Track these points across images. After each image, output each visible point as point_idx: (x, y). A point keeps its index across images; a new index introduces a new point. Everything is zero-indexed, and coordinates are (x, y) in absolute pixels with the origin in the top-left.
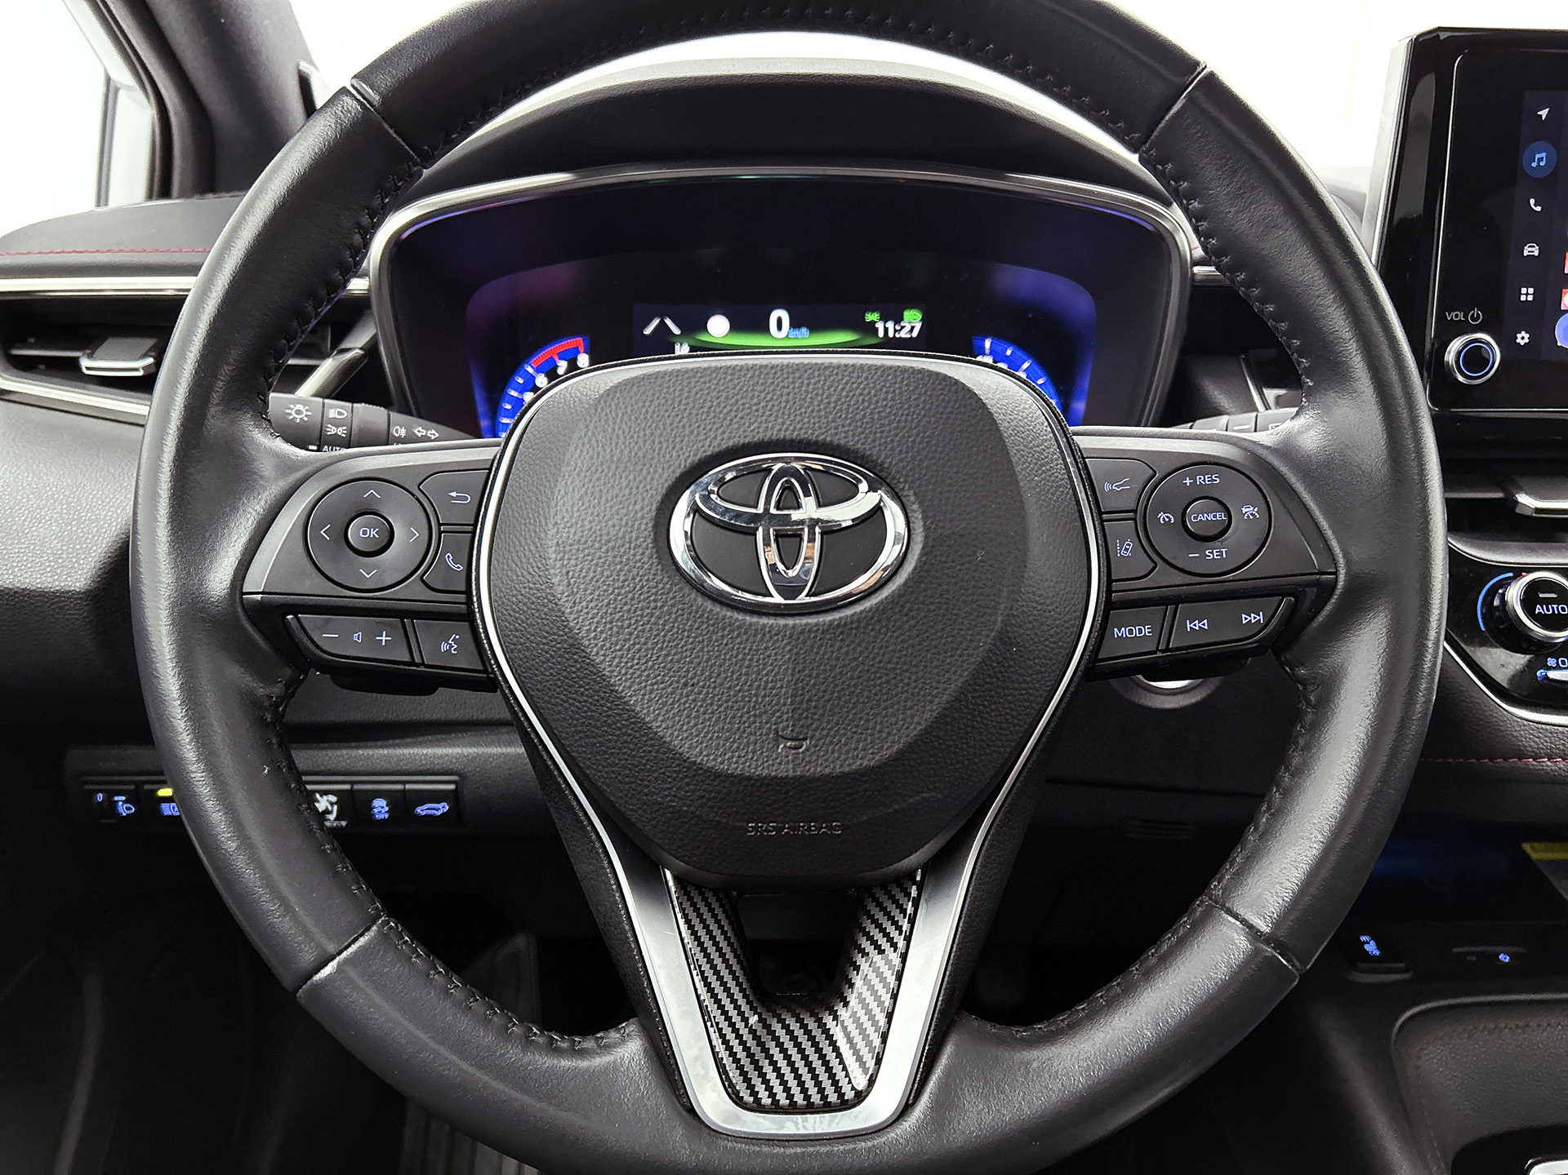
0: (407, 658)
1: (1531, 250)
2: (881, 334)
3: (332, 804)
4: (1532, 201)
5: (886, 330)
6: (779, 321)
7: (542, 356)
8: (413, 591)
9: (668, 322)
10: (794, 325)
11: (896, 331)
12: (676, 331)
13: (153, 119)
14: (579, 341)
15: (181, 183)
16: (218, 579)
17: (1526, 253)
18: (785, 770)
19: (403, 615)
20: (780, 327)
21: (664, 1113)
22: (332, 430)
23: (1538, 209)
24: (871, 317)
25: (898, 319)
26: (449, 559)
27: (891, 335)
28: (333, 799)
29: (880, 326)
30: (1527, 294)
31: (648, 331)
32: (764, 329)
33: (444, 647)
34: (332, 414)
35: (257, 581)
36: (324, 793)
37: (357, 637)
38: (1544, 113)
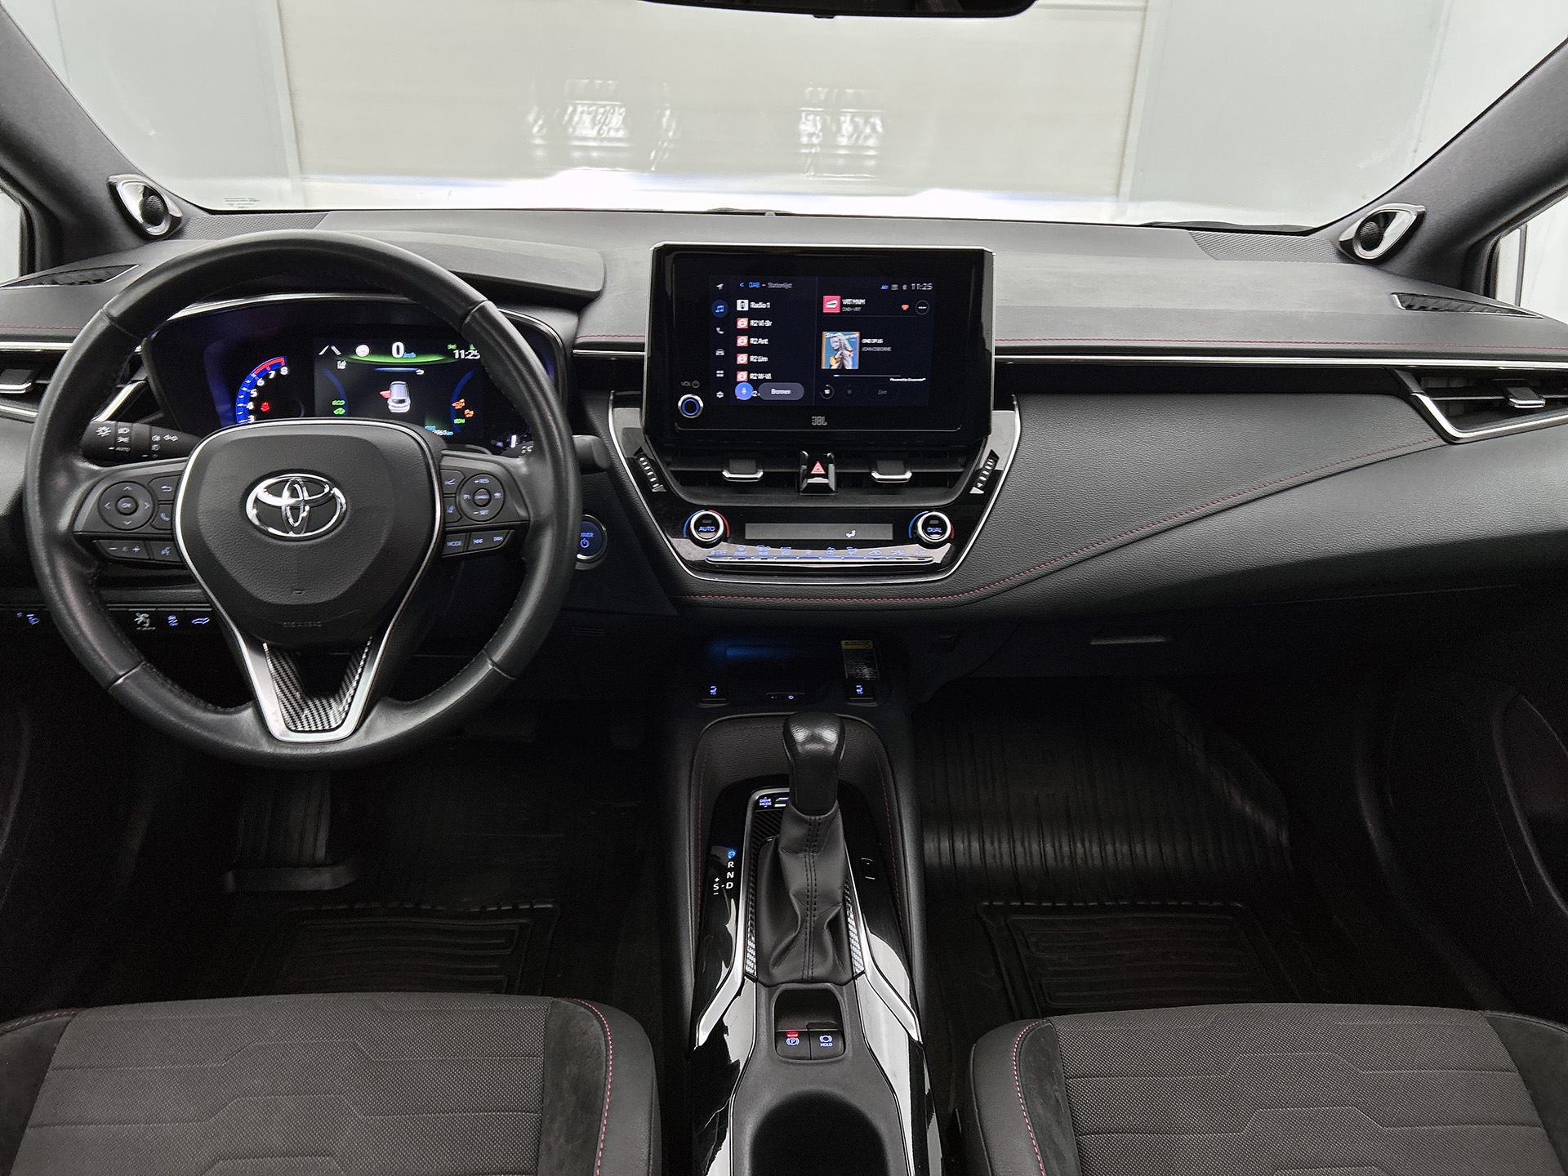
0: (147, 557)
1: (720, 353)
2: (457, 356)
3: (147, 618)
4: (718, 329)
5: (460, 354)
6: (398, 347)
7: (259, 368)
8: (148, 529)
9: (334, 348)
10: (407, 351)
11: (466, 355)
12: (338, 353)
13: (21, 219)
14: (282, 360)
15: (42, 259)
16: (64, 523)
17: (717, 354)
18: (295, 602)
19: (144, 539)
20: (398, 352)
21: (258, 733)
22: (121, 439)
23: (721, 333)
24: (451, 347)
25: (467, 349)
26: (163, 515)
27: (463, 357)
28: (147, 616)
29: (457, 352)
30: (720, 374)
31: (321, 354)
32: (390, 353)
33: (163, 553)
34: (121, 431)
35: (79, 526)
36: (141, 613)
37: (124, 549)
38: (720, 286)
